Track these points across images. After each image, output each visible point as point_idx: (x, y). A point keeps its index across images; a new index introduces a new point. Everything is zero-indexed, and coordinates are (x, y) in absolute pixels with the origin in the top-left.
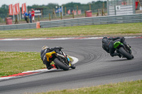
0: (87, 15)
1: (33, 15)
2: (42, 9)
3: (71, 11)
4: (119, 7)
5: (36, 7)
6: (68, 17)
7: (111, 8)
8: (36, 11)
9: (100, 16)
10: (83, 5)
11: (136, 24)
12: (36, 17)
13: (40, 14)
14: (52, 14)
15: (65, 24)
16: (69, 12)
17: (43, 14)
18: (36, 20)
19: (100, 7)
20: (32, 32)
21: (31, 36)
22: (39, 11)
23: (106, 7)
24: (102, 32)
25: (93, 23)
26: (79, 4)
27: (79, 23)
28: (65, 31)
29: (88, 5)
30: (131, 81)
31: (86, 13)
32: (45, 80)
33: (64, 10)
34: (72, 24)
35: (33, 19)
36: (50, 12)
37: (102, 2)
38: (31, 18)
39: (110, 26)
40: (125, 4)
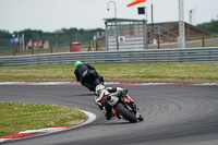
7: (111, 40)
9: (93, 51)
25: (83, 61)
31: (71, 45)
34: (50, 62)
40: (132, 34)
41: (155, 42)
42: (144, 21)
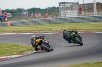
0: (45, 17)
1: (6, 16)
2: (13, 12)
3: (34, 14)
4: (68, 11)
5: (8, 11)
6: (31, 18)
7: (62, 12)
8: (8, 14)
9: (54, 17)
10: (42, 10)
11: (80, 24)
12: (8, 18)
13: (11, 16)
14: (19, 16)
15: (29, 23)
16: (32, 15)
17: (13, 16)
18: (8, 20)
19: (54, 11)
20: (6, 28)
21: (4, 32)
22: (10, 14)
23: (58, 11)
24: (56, 29)
25: (50, 22)
26: (39, 9)
27: (39, 23)
28: (30, 28)
29: (45, 10)
30: (77, 64)
31: (44, 15)
32: (15, 63)
33: (28, 13)
34: (34, 23)
35: (6, 19)
36: (18, 15)
37: (56, 8)
38: (4, 19)
39: (61, 25)
40: (72, 9)
41: (83, 13)
42: (77, 3)
